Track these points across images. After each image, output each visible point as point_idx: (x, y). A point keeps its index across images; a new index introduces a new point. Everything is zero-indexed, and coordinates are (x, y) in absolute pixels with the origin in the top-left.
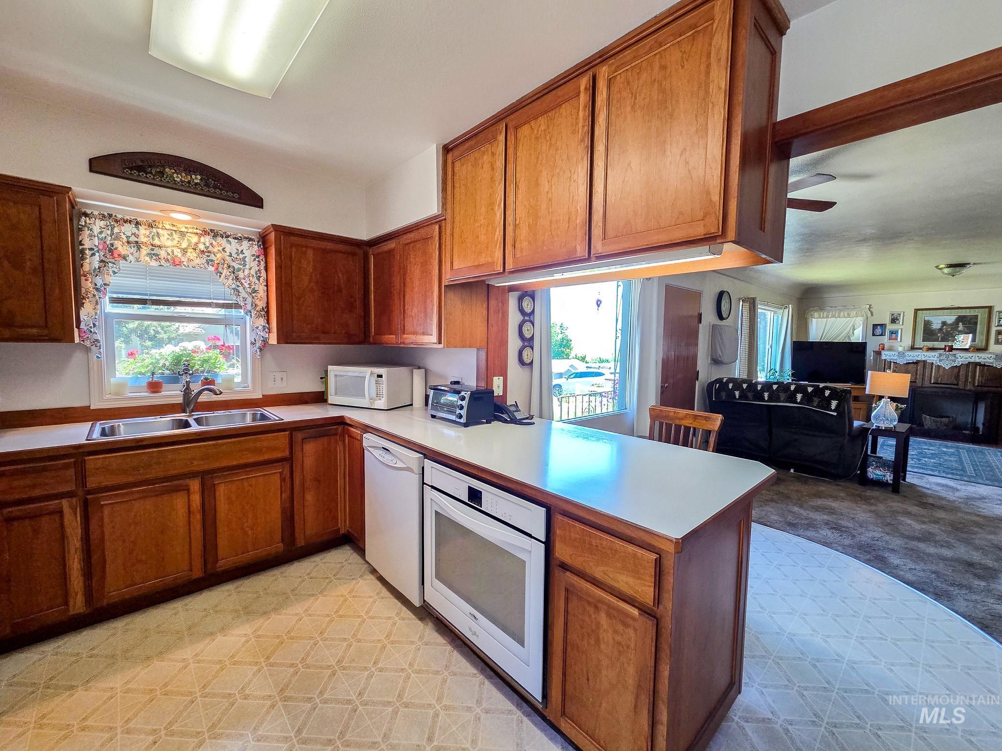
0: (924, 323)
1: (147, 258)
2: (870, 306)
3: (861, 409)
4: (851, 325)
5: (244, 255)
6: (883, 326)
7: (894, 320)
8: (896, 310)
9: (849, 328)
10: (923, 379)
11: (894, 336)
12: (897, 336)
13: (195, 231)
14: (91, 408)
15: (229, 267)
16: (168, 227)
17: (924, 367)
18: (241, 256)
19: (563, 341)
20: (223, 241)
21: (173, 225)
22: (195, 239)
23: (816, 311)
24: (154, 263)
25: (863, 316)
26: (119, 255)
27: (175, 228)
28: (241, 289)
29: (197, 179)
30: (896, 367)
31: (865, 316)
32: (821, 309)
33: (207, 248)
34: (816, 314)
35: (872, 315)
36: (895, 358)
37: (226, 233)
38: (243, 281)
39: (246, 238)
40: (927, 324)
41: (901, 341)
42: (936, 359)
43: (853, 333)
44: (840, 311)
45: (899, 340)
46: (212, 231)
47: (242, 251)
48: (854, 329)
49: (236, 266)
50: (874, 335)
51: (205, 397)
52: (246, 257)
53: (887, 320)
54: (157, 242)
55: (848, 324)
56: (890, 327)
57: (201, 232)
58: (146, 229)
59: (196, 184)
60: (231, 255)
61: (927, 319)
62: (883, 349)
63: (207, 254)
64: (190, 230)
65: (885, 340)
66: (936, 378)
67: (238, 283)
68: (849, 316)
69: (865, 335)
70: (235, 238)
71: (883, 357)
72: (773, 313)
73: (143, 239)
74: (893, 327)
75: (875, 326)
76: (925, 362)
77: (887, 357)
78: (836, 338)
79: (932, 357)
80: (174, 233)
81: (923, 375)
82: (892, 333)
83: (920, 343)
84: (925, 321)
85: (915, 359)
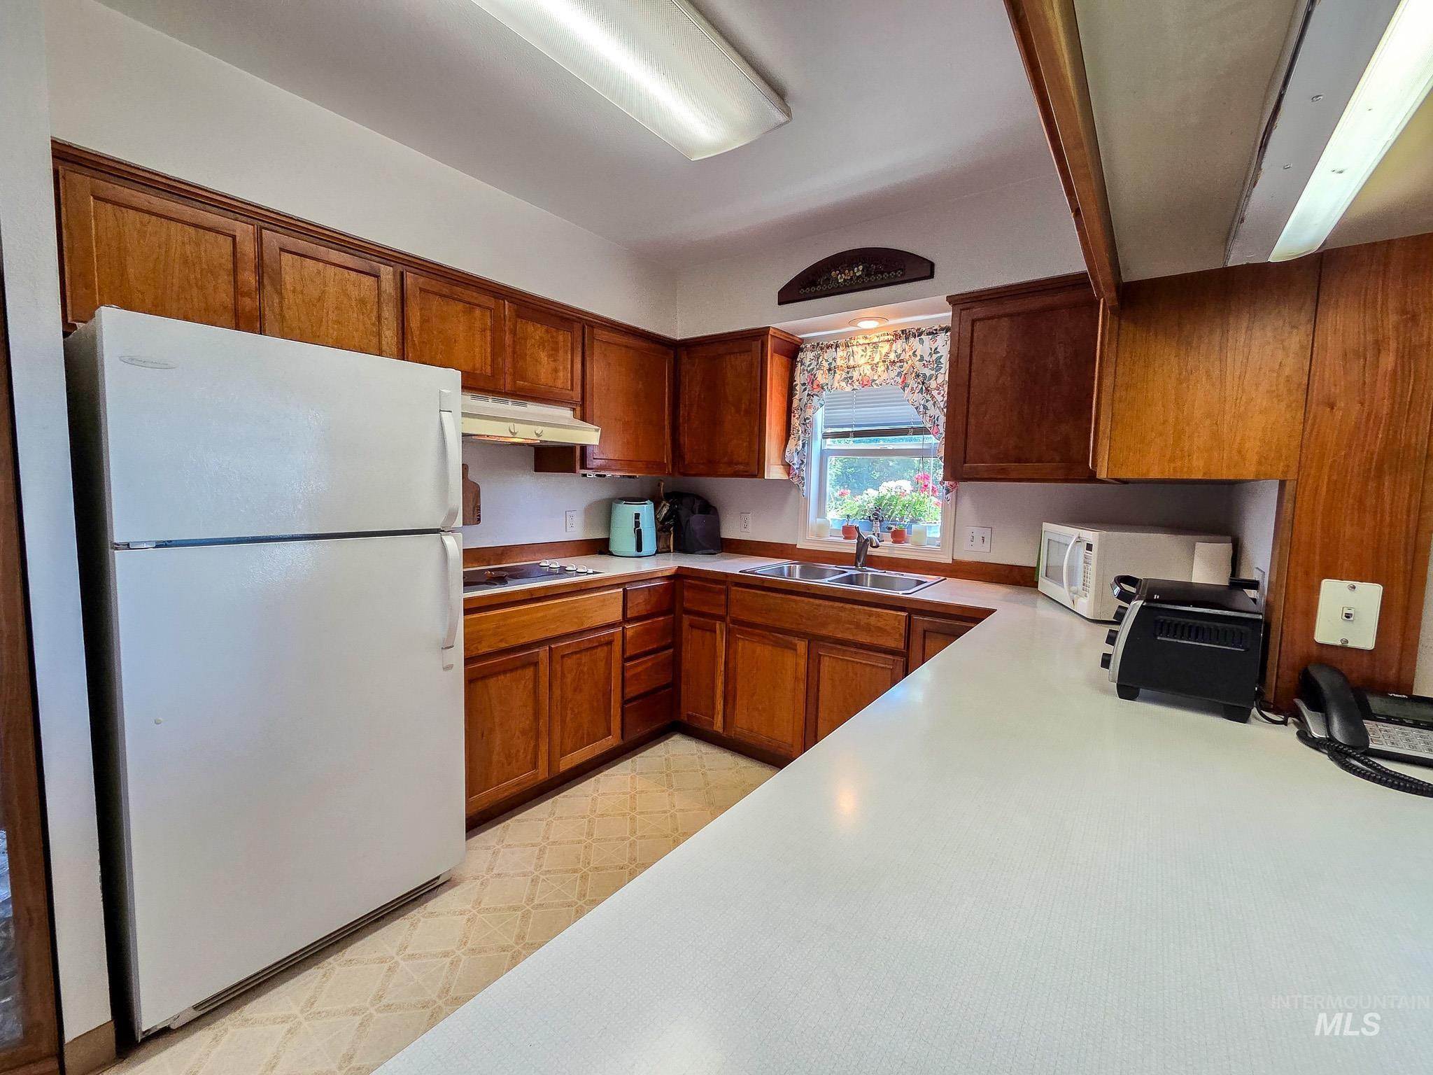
1: (843, 384)
5: (939, 355)
13: (886, 338)
14: (797, 547)
15: (918, 376)
16: (861, 341)
18: (935, 356)
20: (914, 342)
21: (866, 338)
22: (885, 348)
24: (849, 389)
26: (818, 385)
27: (867, 341)
28: (929, 405)
29: (859, 271)
33: (898, 356)
37: (919, 329)
38: (935, 393)
39: (942, 329)
46: (903, 332)
47: (936, 349)
49: (928, 372)
51: (887, 551)
52: (942, 356)
54: (852, 363)
57: (892, 337)
58: (843, 350)
59: (858, 277)
60: (922, 359)
63: (898, 364)
64: (882, 338)
67: (928, 397)
70: (929, 334)
73: (840, 362)
80: (867, 346)
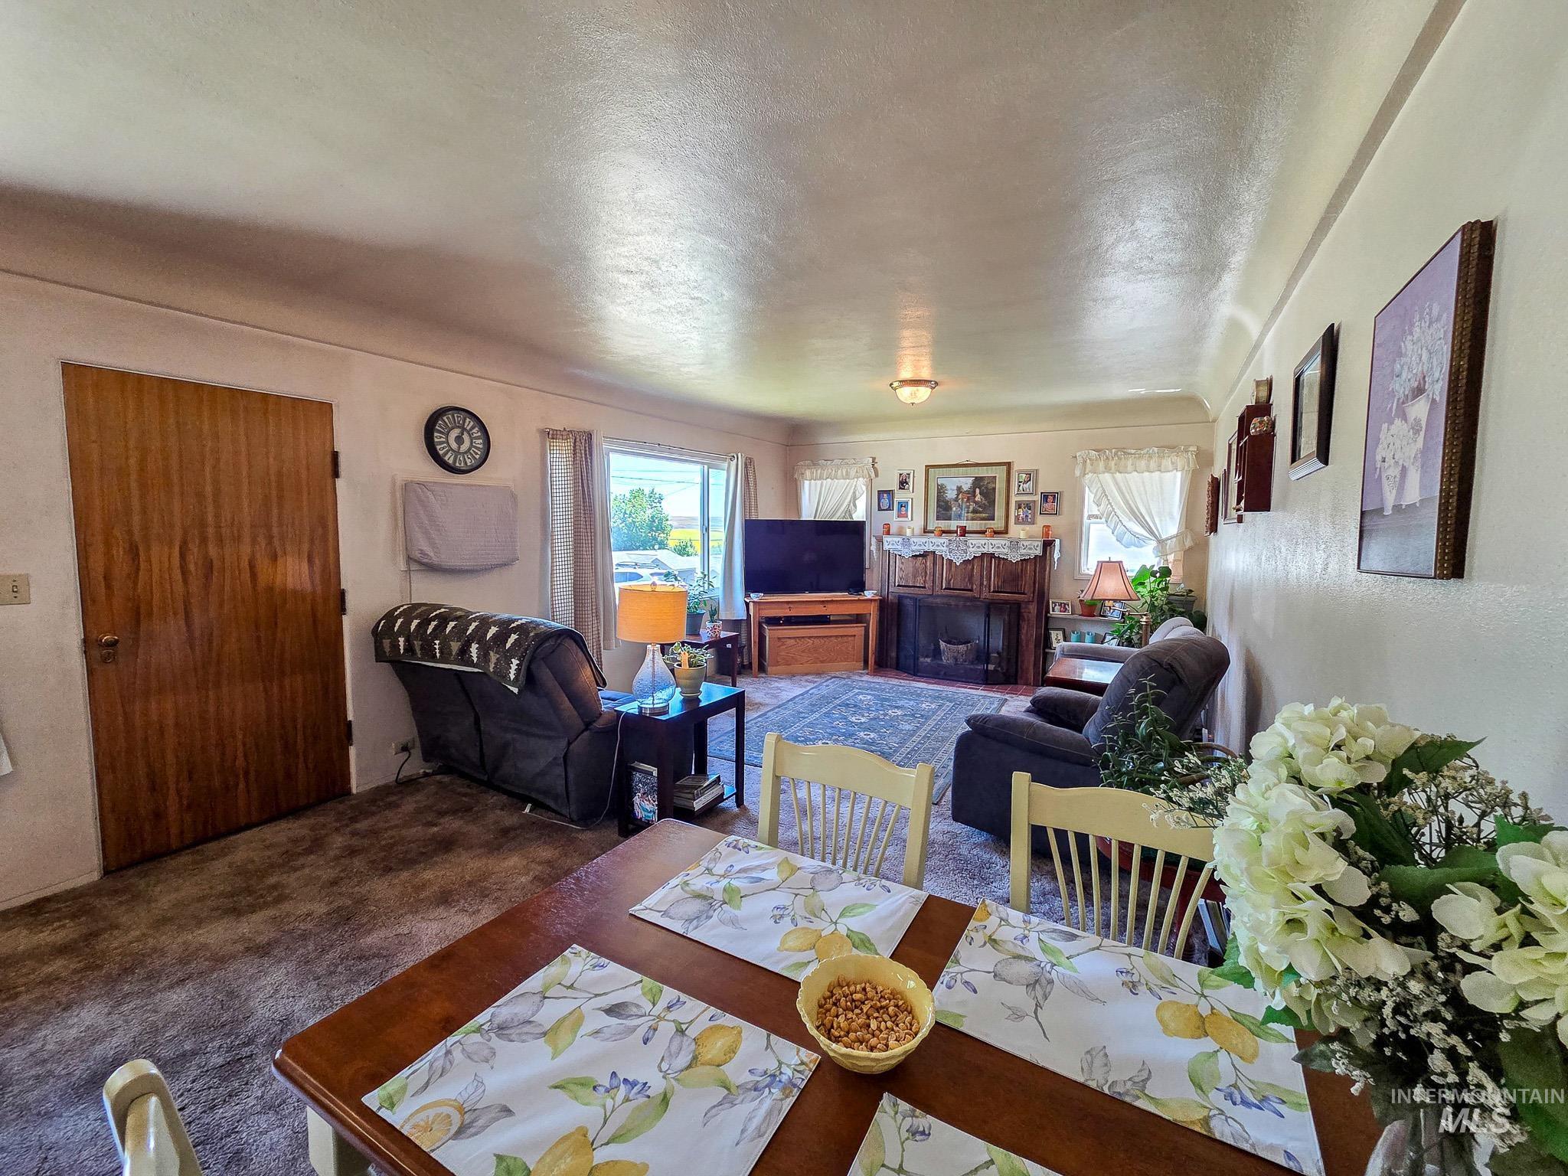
0: (938, 488)
2: (874, 459)
3: (857, 636)
4: (852, 492)
6: (890, 494)
7: (903, 484)
9: (849, 497)
10: (934, 582)
11: (903, 511)
12: (907, 510)
17: (934, 564)
19: (654, 521)
23: (808, 467)
25: (865, 477)
30: (902, 563)
31: (869, 476)
32: (814, 465)
34: (808, 473)
35: (877, 475)
36: (900, 547)
40: (941, 490)
41: (911, 520)
42: (945, 549)
43: (855, 506)
44: (838, 467)
45: (910, 518)
48: (856, 499)
50: (879, 509)
53: (894, 486)
55: (848, 490)
56: (900, 496)
61: (940, 481)
62: (888, 533)
65: (892, 517)
66: (948, 582)
68: (847, 477)
69: (869, 512)
71: (886, 547)
72: (706, 467)
75: (881, 494)
77: (891, 545)
78: (833, 515)
79: (943, 546)
81: (934, 576)
82: (902, 505)
83: (932, 522)
84: (939, 486)
85: (925, 549)
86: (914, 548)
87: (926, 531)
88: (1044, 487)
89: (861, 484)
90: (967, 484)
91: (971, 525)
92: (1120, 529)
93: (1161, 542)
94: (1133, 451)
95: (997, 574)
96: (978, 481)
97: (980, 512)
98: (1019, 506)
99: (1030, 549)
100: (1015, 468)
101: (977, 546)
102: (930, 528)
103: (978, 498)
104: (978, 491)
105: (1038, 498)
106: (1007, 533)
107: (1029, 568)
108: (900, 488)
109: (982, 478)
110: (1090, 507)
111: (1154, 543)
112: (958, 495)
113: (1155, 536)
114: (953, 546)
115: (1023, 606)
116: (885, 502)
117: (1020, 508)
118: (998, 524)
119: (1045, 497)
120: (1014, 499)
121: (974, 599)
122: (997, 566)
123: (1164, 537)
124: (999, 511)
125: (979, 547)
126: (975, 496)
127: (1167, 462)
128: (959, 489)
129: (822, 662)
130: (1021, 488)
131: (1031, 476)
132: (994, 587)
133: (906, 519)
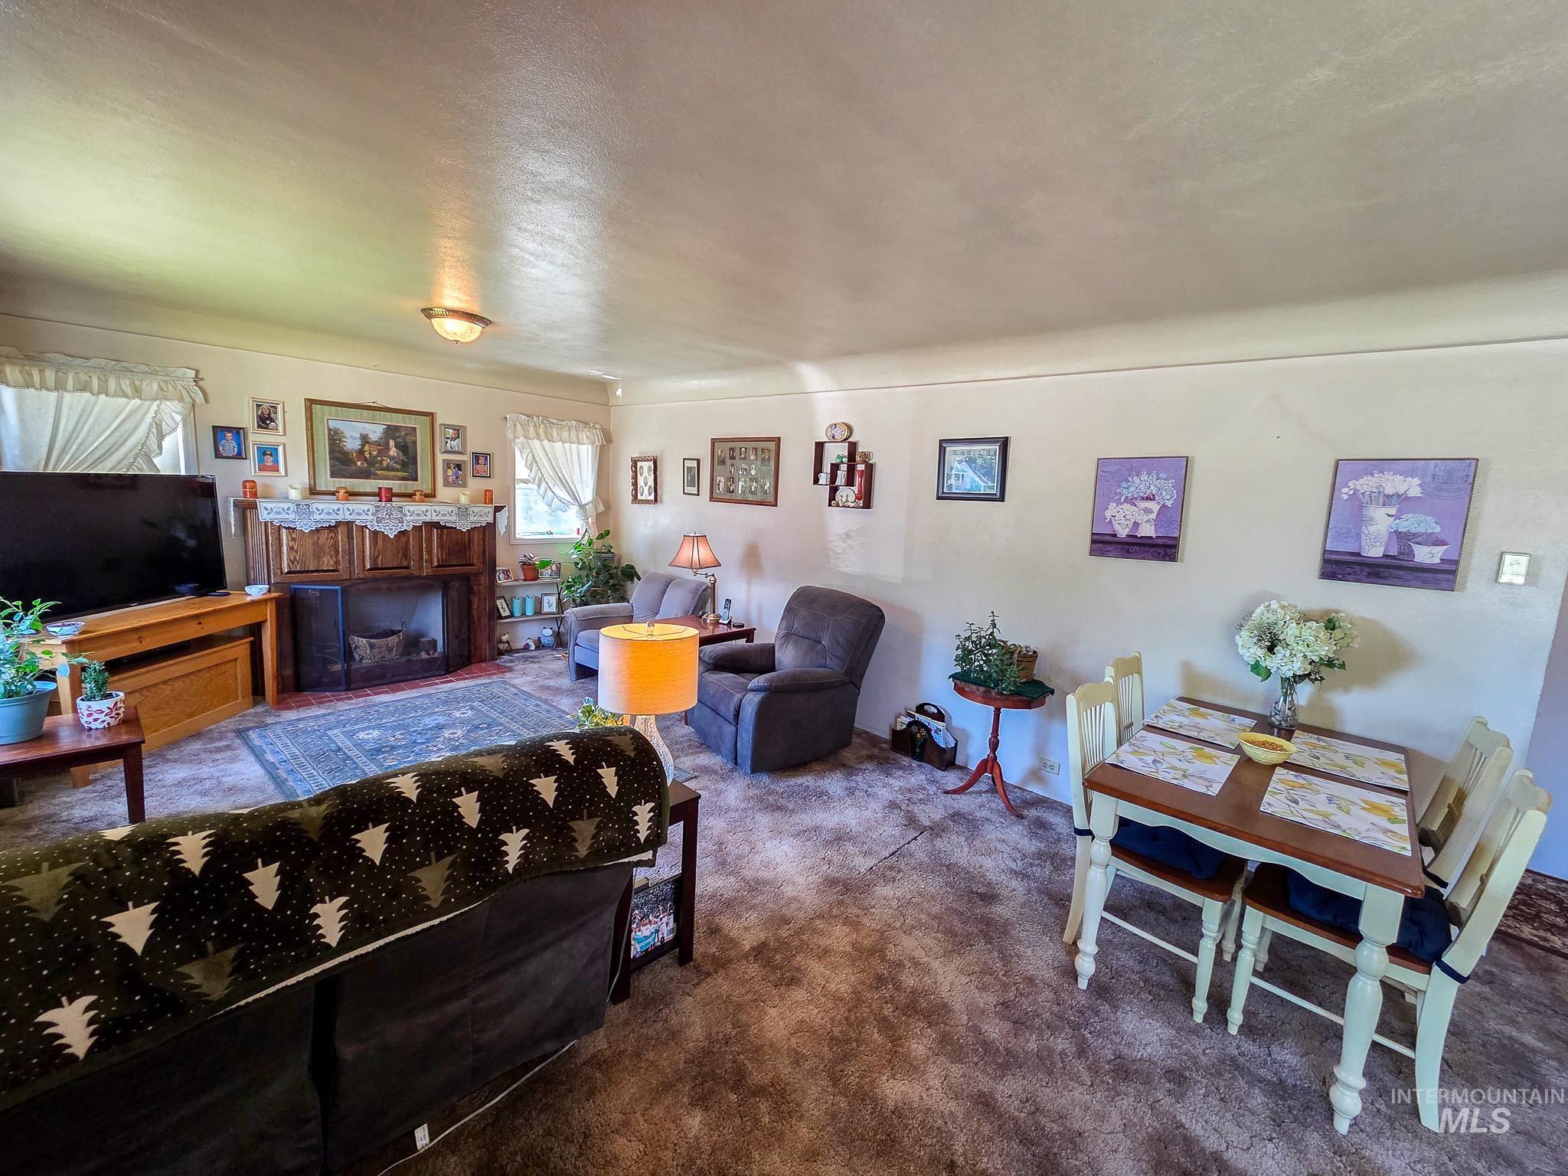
0: (329, 434)
2: (197, 372)
3: (236, 660)
4: (148, 419)
6: (238, 432)
7: (265, 420)
8: (268, 396)
9: (142, 429)
10: (351, 562)
11: (269, 461)
12: (276, 461)
17: (350, 537)
25: (181, 399)
30: (294, 539)
31: (188, 399)
35: (207, 401)
36: (292, 517)
40: (335, 437)
41: (286, 475)
42: (370, 517)
43: (160, 447)
44: (106, 372)
45: (282, 471)
48: (161, 437)
50: (218, 455)
53: (247, 419)
55: (138, 417)
56: (256, 438)
61: (333, 424)
62: (255, 495)
65: (249, 468)
66: (374, 560)
68: (137, 393)
69: (193, 454)
71: (264, 516)
74: (265, 438)
75: (218, 431)
76: (349, 524)
77: (273, 516)
79: (363, 512)
81: (351, 553)
83: (326, 482)
84: (330, 430)
85: (333, 519)
86: (318, 517)
87: (313, 492)
88: (474, 446)
89: (172, 412)
90: (376, 432)
91: (396, 486)
92: (550, 495)
93: (582, 507)
94: (555, 421)
95: (441, 546)
96: (391, 431)
97: (397, 470)
98: (447, 464)
99: (481, 516)
100: (440, 420)
101: (415, 513)
102: (321, 487)
103: (393, 452)
104: (392, 443)
105: (467, 458)
106: (434, 496)
107: (476, 536)
108: (259, 427)
109: (397, 428)
110: (522, 471)
111: (575, 508)
112: (363, 445)
113: (578, 502)
114: (382, 514)
115: (472, 578)
116: (229, 445)
117: (449, 468)
118: (423, 484)
119: (476, 457)
120: (440, 458)
121: (410, 577)
122: (440, 537)
123: (583, 503)
124: (423, 471)
125: (419, 515)
126: (388, 449)
127: (583, 436)
128: (365, 439)
129: (190, 715)
130: (448, 445)
131: (459, 432)
132: (438, 561)
133: (276, 474)
